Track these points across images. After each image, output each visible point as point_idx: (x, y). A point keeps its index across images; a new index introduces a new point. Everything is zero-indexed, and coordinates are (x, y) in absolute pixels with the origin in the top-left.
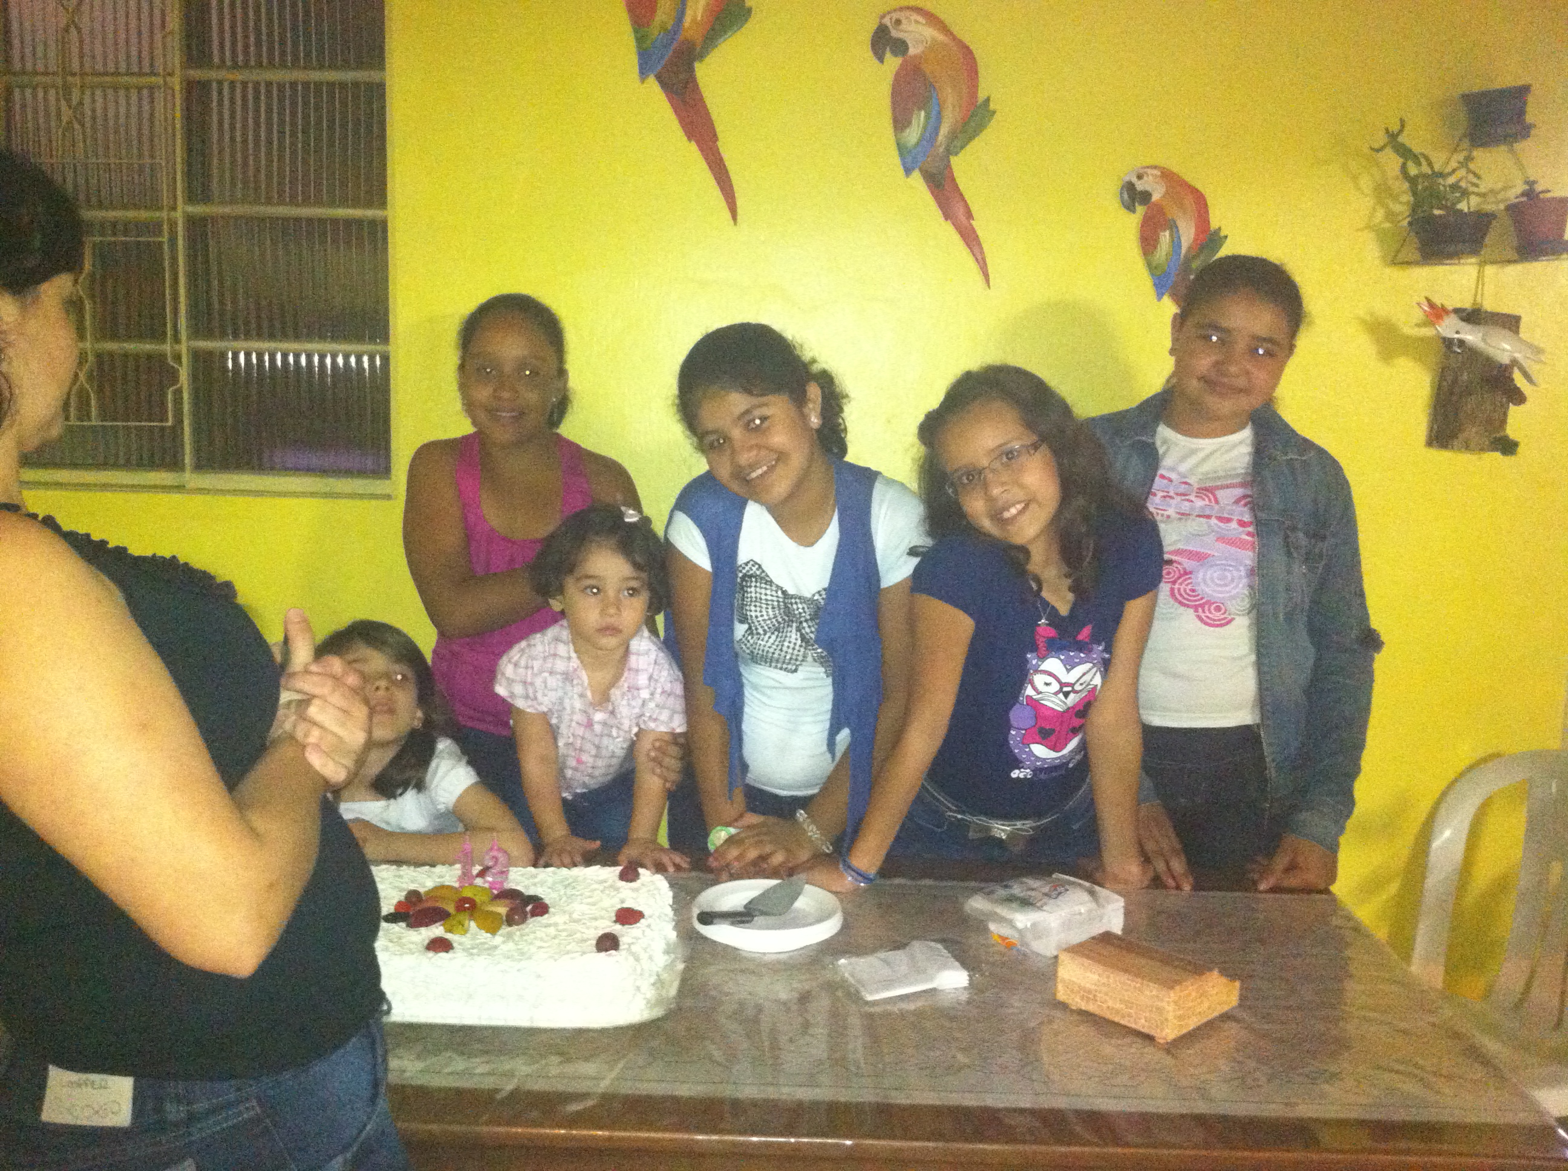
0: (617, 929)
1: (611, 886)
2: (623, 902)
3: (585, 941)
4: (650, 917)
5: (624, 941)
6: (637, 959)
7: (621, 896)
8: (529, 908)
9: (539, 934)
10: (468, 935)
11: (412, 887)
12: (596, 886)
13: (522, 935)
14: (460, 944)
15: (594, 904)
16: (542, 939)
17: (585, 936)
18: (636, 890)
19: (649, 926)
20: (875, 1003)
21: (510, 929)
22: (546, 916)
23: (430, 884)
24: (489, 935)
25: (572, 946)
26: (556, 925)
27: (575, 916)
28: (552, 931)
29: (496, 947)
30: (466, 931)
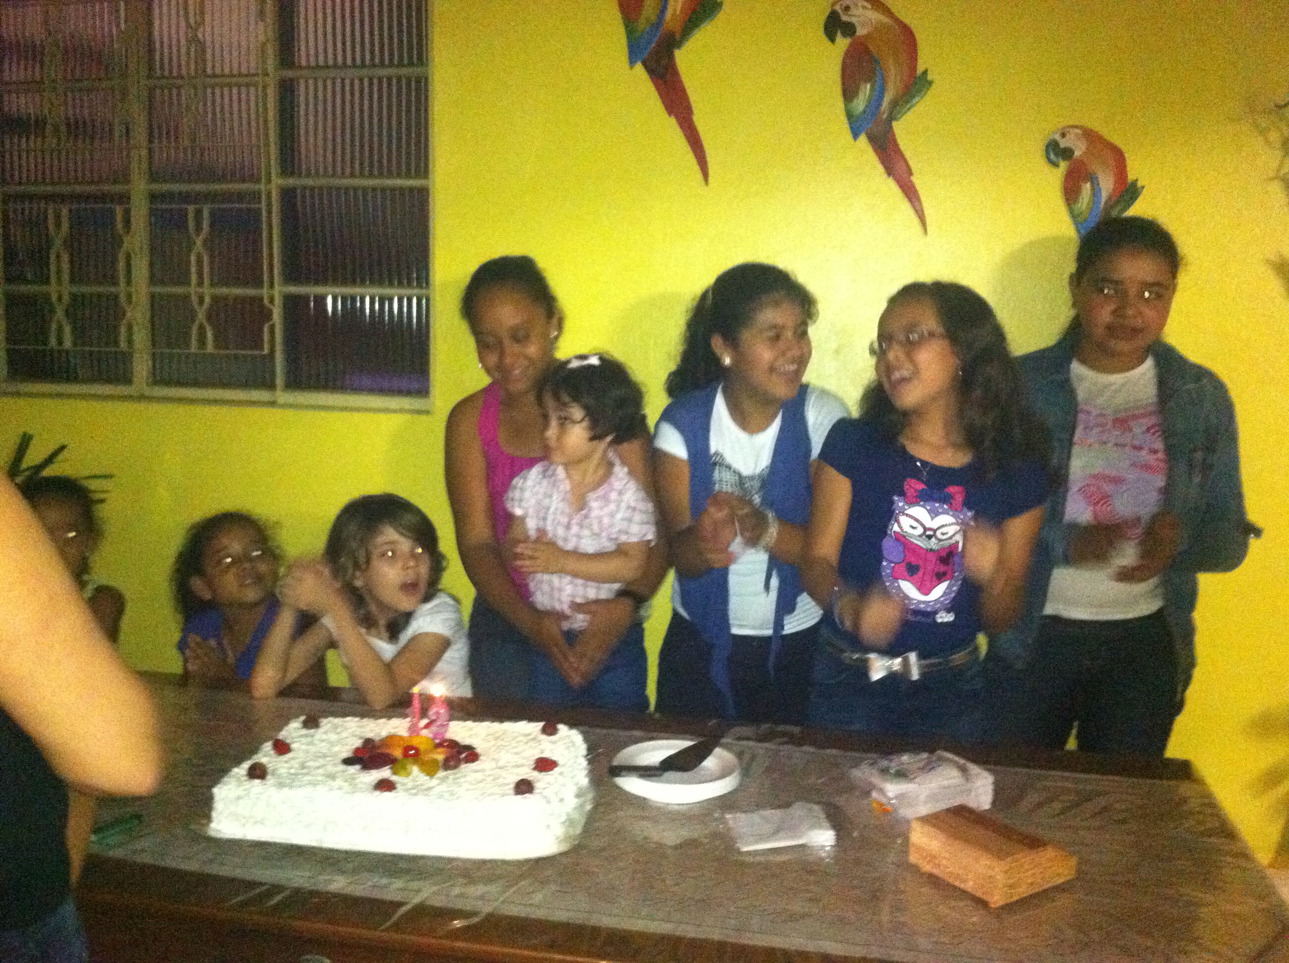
0: (533, 775)
1: (534, 739)
2: (542, 752)
3: (508, 784)
4: (563, 766)
5: (538, 785)
6: (549, 802)
7: (542, 747)
8: (463, 755)
9: (469, 778)
10: (411, 777)
11: (370, 735)
12: (521, 738)
13: (454, 779)
14: (404, 784)
15: (517, 754)
16: (471, 784)
17: (506, 781)
18: (554, 743)
19: (561, 774)
20: (749, 853)
21: (445, 773)
22: (477, 763)
23: (384, 734)
24: (427, 778)
25: (496, 790)
26: (483, 770)
27: (501, 764)
28: (479, 776)
29: (430, 789)
30: (409, 774)
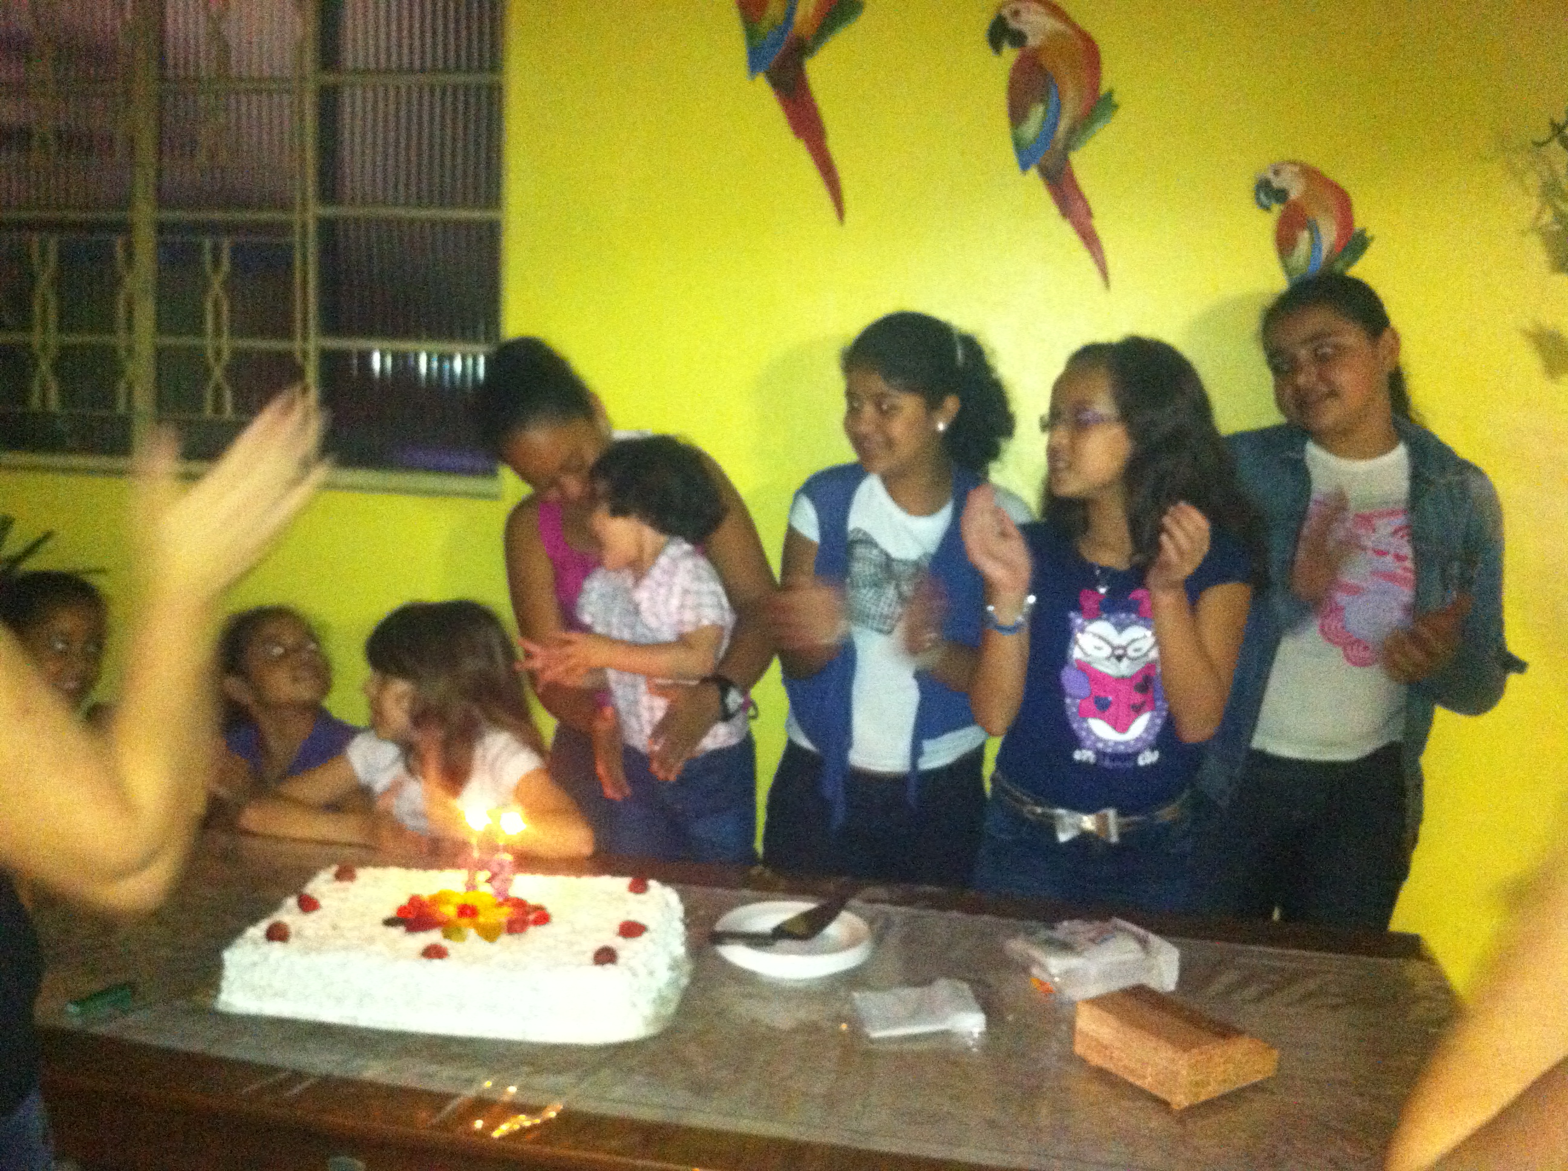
0: (617, 942)
1: (619, 898)
2: (628, 913)
3: (587, 952)
4: (655, 931)
5: (622, 954)
6: (635, 975)
7: (629, 908)
8: (531, 918)
9: (537, 945)
10: (466, 943)
11: (418, 892)
12: (602, 898)
13: (520, 945)
14: (457, 951)
15: (597, 915)
16: (539, 950)
17: (584, 949)
18: (645, 903)
19: (651, 940)
20: (880, 1041)
21: (508, 938)
22: (548, 926)
23: (434, 889)
24: (487, 944)
25: (570, 959)
26: (555, 935)
27: (577, 927)
28: (552, 942)
29: (492, 956)
30: (464, 940)
